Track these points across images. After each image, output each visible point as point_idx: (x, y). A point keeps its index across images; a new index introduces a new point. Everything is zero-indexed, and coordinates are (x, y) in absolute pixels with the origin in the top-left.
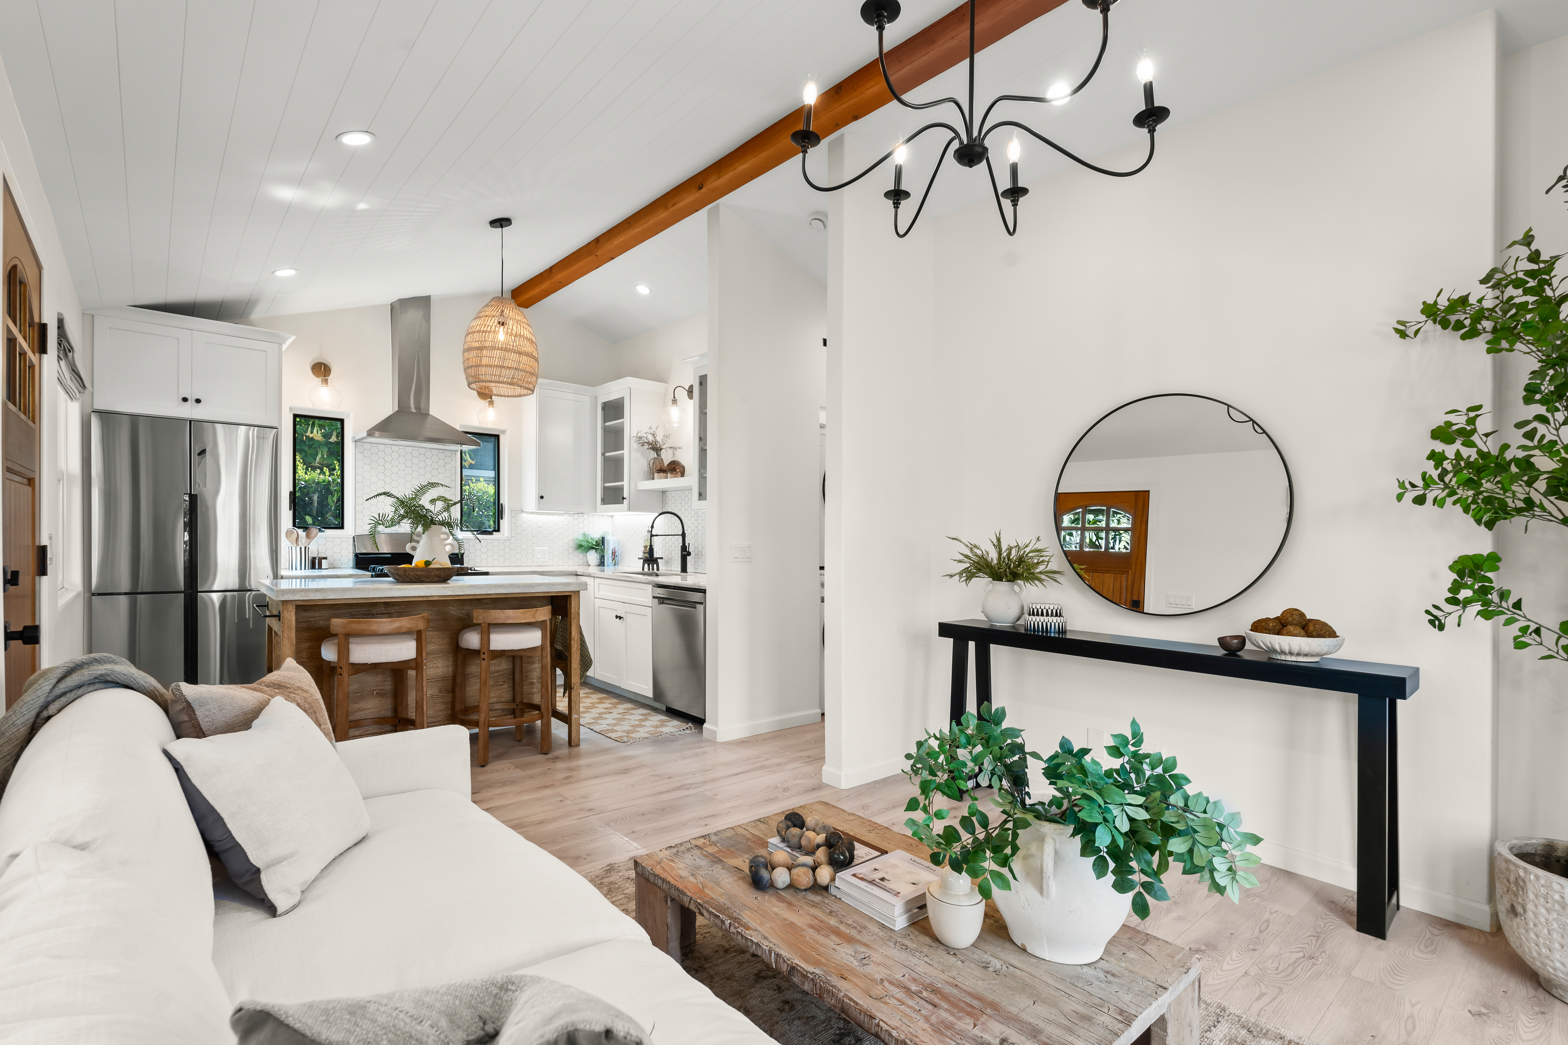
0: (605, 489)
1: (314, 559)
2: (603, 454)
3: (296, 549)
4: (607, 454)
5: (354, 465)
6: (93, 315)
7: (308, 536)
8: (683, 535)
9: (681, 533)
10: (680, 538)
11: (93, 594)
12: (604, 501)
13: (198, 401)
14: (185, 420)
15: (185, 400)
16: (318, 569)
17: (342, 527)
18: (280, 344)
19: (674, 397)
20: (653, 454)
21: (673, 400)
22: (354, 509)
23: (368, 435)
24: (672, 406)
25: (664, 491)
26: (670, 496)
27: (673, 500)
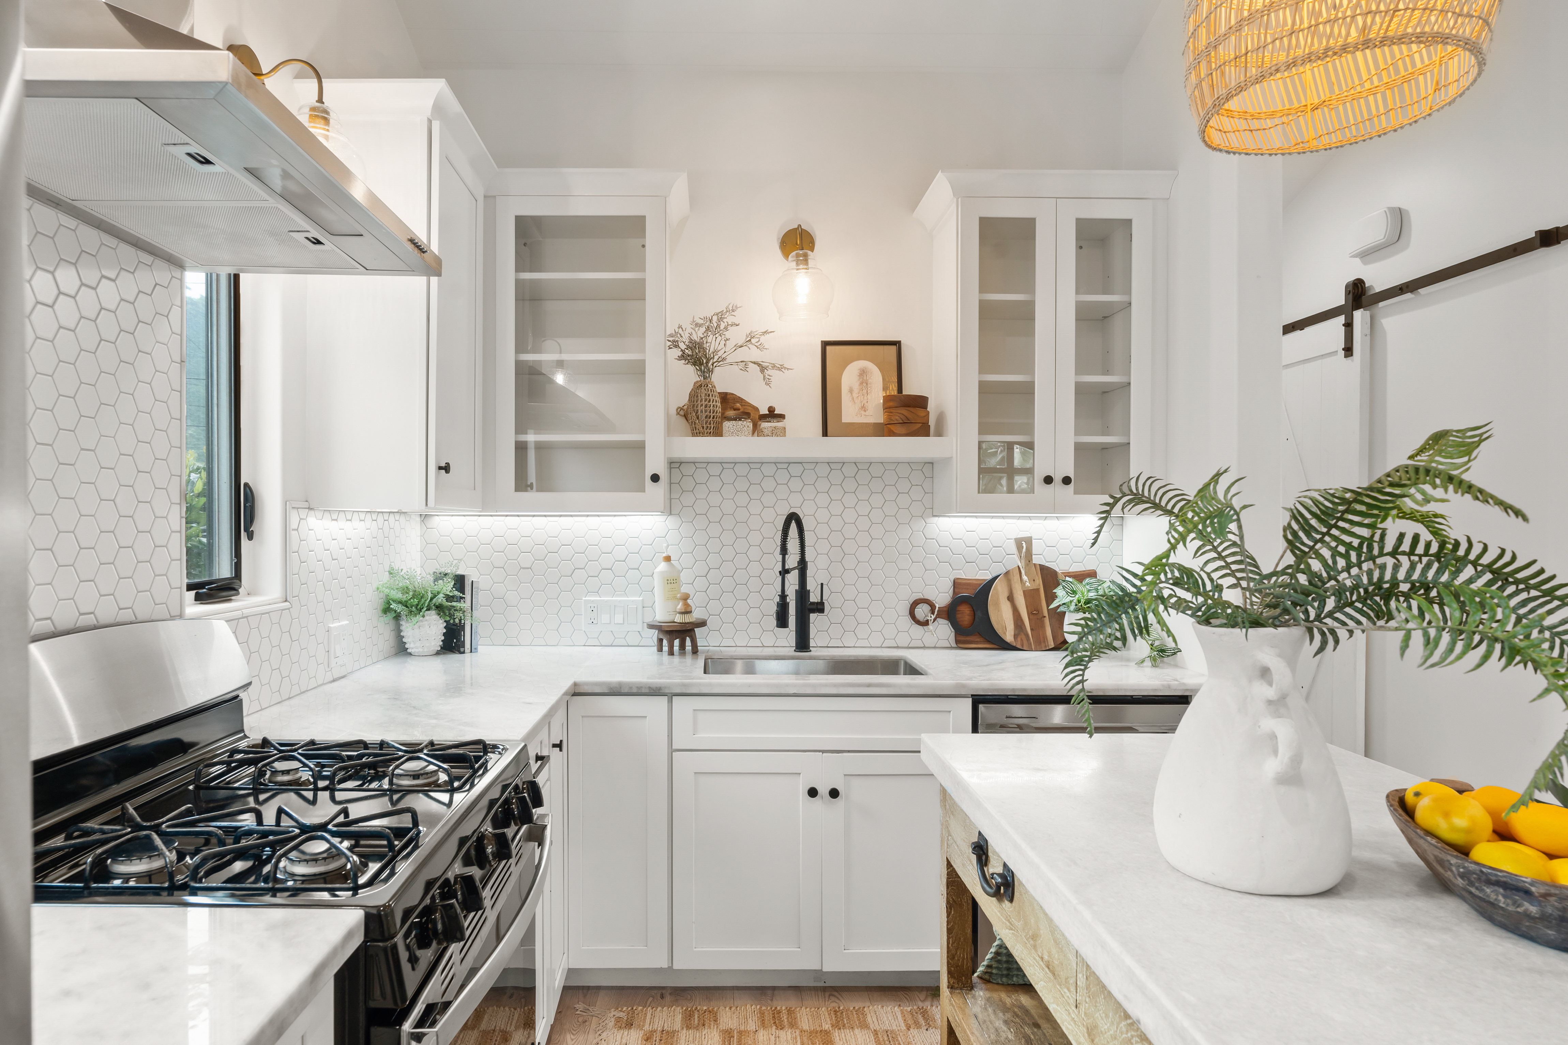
0: (521, 451)
2: (517, 357)
8: (803, 567)
12: (525, 482)
20: (688, 373)
24: (797, 269)
25: (681, 463)
26: (701, 476)
27: (715, 484)
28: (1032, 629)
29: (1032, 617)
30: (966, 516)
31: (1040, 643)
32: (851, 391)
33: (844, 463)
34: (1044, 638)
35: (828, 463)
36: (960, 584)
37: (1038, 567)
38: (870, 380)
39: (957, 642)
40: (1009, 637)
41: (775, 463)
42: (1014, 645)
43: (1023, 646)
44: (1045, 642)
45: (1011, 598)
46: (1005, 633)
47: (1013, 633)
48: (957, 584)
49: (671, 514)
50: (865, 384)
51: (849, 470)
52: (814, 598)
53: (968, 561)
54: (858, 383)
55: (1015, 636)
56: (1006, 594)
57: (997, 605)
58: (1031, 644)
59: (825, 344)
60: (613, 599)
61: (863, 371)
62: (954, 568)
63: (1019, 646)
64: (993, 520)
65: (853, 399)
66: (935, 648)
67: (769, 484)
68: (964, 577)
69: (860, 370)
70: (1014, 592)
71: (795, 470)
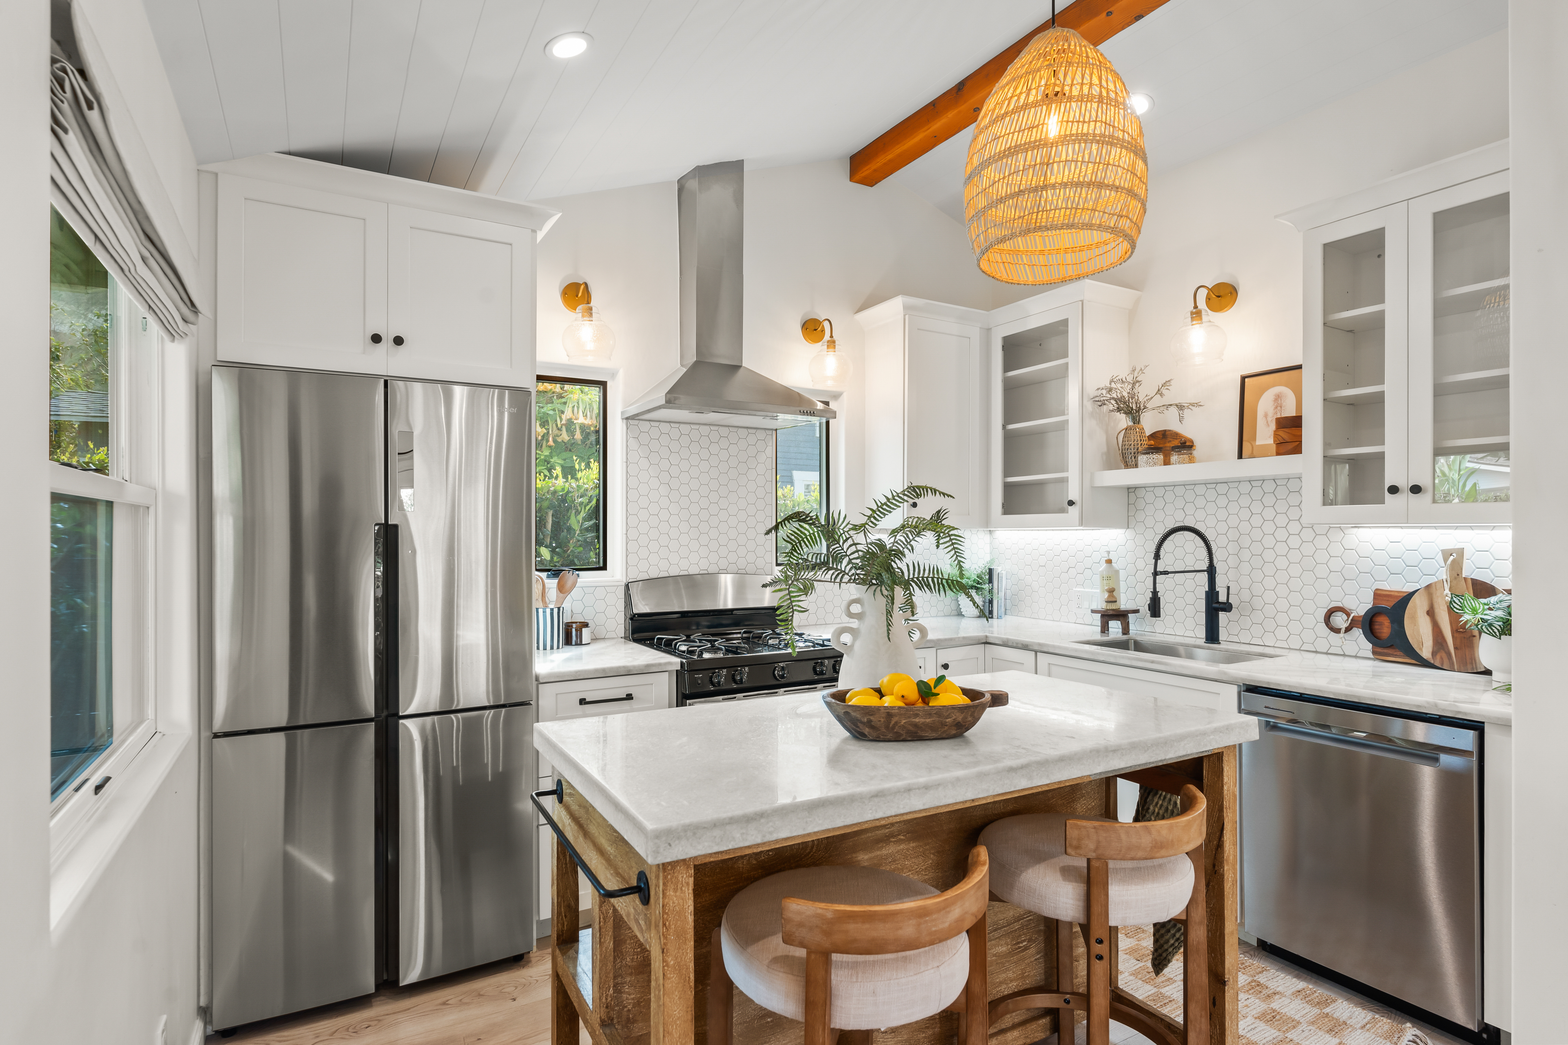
0: (1008, 488)
1: (568, 627)
2: (1004, 427)
3: (544, 612)
4: (1011, 427)
5: (625, 460)
6: (216, 174)
7: (561, 588)
8: (1211, 571)
9: (1205, 565)
10: (1205, 576)
11: (216, 736)
12: (1009, 508)
13: (399, 341)
14: (377, 377)
15: (376, 339)
16: (576, 644)
17: (604, 568)
18: (534, 231)
19: (1196, 307)
20: (1123, 421)
21: (1192, 313)
22: (625, 536)
23: (667, 402)
24: (1192, 325)
25: (1136, 488)
26: (1149, 497)
27: (1160, 503)
28: (1456, 648)
29: (1456, 635)
30: (1389, 527)
31: (1465, 664)
32: (1266, 416)
33: (1264, 480)
34: (1471, 659)
35: (1249, 481)
36: (1380, 595)
37: (1470, 582)
38: (1284, 404)
39: (1374, 653)
40: (1426, 653)
41: (1205, 484)
42: (1432, 662)
43: (1442, 664)
44: (1472, 663)
45: (1431, 613)
46: (1421, 649)
47: (1431, 650)
48: (1378, 595)
49: (1128, 528)
50: (1279, 408)
51: (1269, 486)
52: (1222, 598)
53: (1392, 572)
54: (1273, 408)
55: (1434, 654)
56: (1426, 608)
57: (1414, 618)
58: (1453, 664)
59: (1243, 379)
60: (1092, 590)
61: (1279, 396)
62: (1376, 579)
63: (1437, 664)
64: (1423, 530)
65: (1267, 422)
66: (1356, 657)
67: (1200, 502)
68: (1389, 588)
69: (1275, 395)
70: (1436, 606)
71: (1222, 488)
